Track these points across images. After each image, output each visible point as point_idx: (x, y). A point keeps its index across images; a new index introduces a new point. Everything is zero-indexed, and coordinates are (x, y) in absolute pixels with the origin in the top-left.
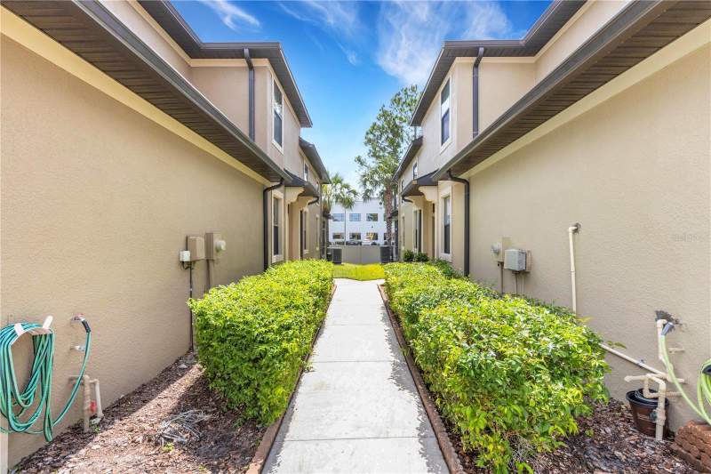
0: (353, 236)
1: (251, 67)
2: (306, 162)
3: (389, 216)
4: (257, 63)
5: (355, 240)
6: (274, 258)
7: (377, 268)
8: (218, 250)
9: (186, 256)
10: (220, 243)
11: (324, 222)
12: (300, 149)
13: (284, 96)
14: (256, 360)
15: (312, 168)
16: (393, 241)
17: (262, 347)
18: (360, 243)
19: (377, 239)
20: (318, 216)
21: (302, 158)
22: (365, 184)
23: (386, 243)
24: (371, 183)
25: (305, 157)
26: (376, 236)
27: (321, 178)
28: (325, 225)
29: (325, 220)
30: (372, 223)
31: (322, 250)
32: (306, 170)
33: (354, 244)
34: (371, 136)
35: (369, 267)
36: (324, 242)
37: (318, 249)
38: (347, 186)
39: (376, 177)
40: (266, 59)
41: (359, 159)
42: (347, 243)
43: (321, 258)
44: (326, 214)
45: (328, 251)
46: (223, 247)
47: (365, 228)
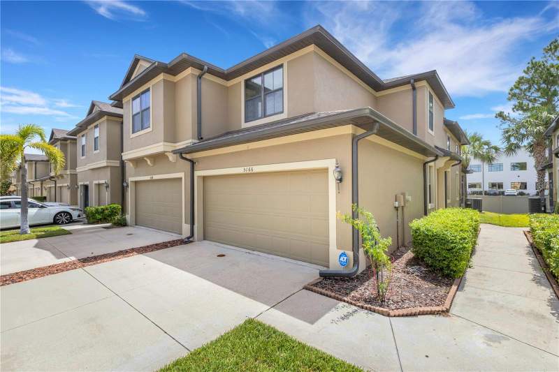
0: (493, 185)
1: (414, 88)
2: (449, 134)
3: (540, 168)
4: (418, 85)
5: (496, 190)
6: (429, 206)
7: (525, 218)
8: (408, 201)
9: (397, 204)
10: (409, 198)
11: (463, 177)
12: (444, 126)
13: (435, 97)
14: (449, 250)
15: (453, 136)
16: (547, 192)
17: (453, 245)
18: (503, 193)
19: (526, 188)
20: (458, 173)
21: (446, 132)
22: (508, 139)
23: (537, 194)
24: (516, 138)
25: (448, 130)
26: (524, 186)
27: (460, 141)
28: (463, 179)
29: (464, 174)
30: (518, 172)
31: (461, 200)
32: (449, 139)
33: (495, 194)
34: (517, 91)
35: (515, 217)
36: (463, 193)
37: (458, 199)
38: (487, 143)
39: (523, 131)
40: (425, 81)
41: (501, 115)
42: (486, 193)
43: (460, 206)
44: (465, 170)
45: (467, 200)
46: (410, 200)
47: (508, 178)
